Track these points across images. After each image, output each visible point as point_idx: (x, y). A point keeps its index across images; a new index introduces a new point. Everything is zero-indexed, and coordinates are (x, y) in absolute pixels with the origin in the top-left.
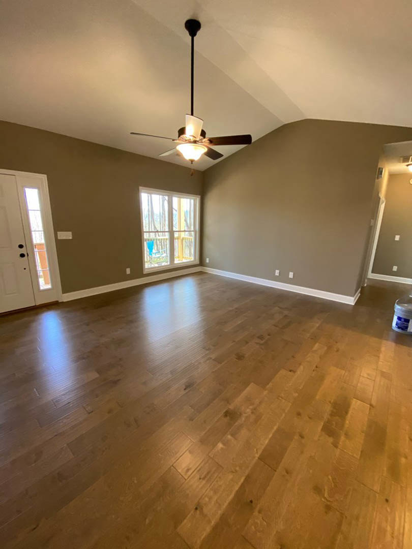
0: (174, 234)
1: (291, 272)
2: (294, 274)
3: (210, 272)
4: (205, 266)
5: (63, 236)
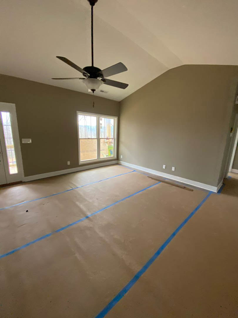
0: (100, 140)
1: (173, 167)
2: (175, 168)
3: (123, 164)
4: (120, 160)
5: (25, 141)
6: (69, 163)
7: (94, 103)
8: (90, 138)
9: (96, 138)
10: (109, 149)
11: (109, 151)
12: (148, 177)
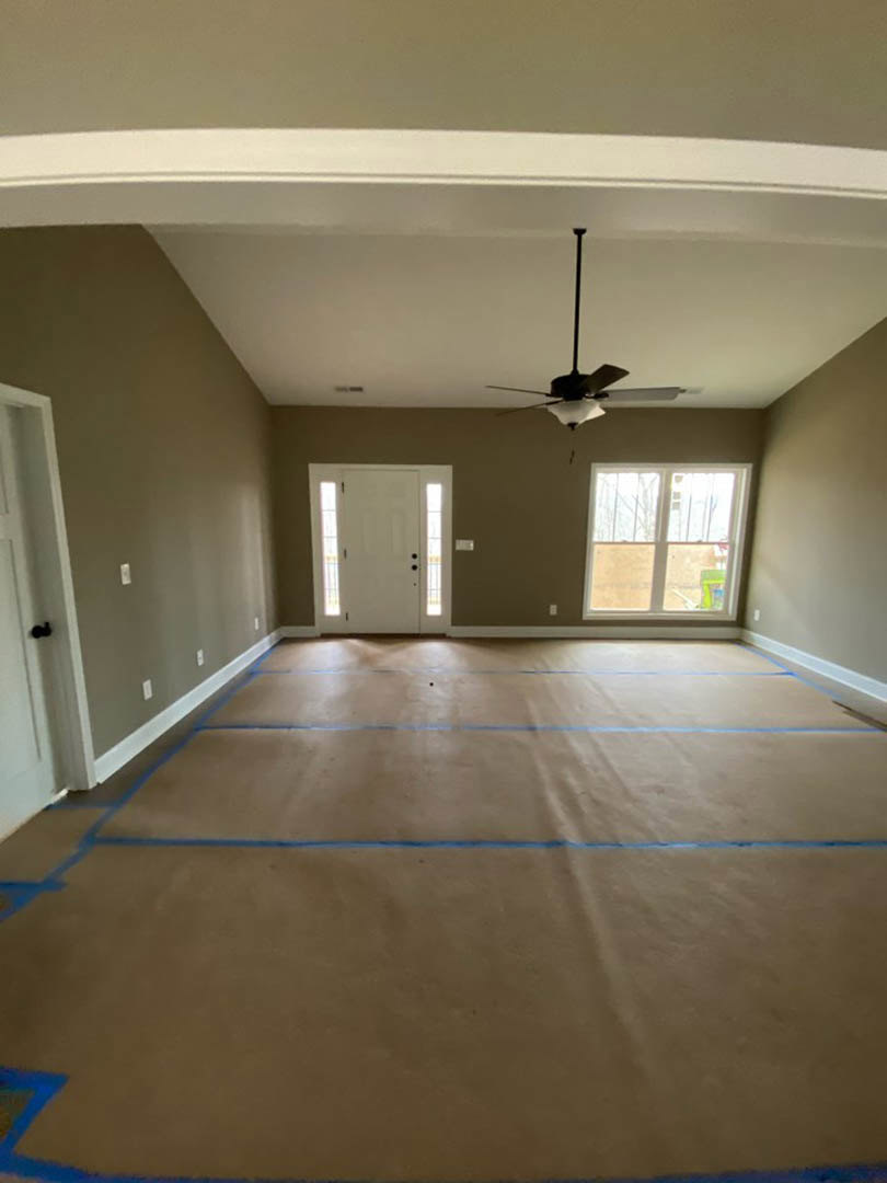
3: (758, 645)
4: (748, 629)
5: (463, 545)
6: (553, 610)
7: (573, 453)
8: (631, 540)
9: (652, 541)
10: (705, 582)
11: (706, 588)
12: (836, 703)
